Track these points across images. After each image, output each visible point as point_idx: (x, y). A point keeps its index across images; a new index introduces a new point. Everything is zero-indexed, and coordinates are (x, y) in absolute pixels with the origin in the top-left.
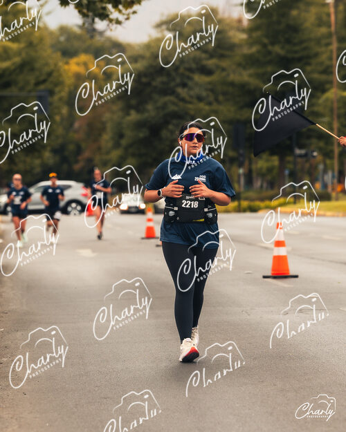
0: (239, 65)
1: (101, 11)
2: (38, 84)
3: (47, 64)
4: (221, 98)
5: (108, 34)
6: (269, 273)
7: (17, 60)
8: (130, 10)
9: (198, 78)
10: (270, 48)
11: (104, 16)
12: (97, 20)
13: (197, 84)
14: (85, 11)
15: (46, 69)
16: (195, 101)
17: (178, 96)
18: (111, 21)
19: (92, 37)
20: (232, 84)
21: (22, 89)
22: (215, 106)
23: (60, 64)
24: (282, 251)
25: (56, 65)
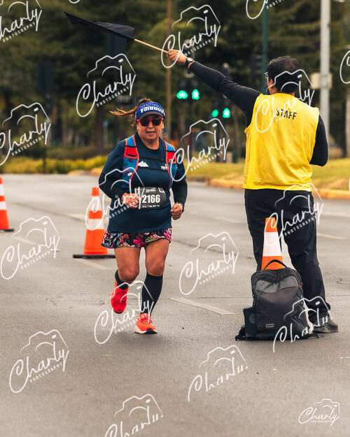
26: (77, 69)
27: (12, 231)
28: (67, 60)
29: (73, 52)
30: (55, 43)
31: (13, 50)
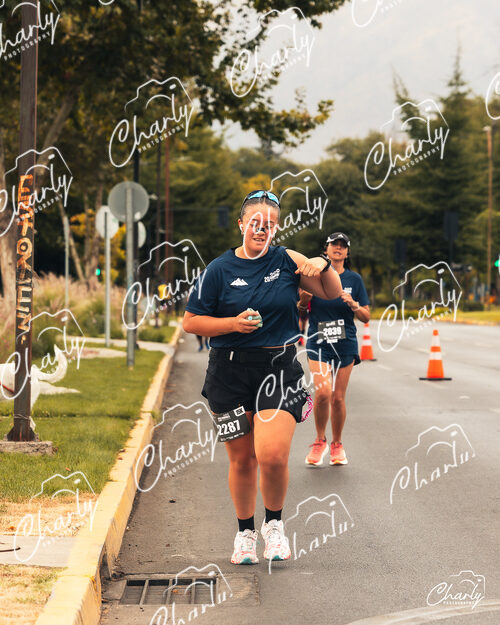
0: (402, 186)
1: (278, 135)
2: (219, 200)
3: (228, 183)
4: (385, 216)
5: (285, 156)
6: (425, 375)
7: (201, 178)
8: (305, 134)
9: (364, 197)
10: (431, 171)
11: (280, 139)
12: (274, 143)
13: (363, 203)
14: (264, 135)
15: (227, 187)
16: (361, 218)
17: (345, 213)
18: (287, 144)
19: (269, 159)
20: (396, 203)
21: (204, 205)
22: (379, 223)
23: (240, 182)
24: (437, 356)
25: (236, 183)
26: (423, 245)
27: (374, 360)
28: (416, 239)
29: (420, 233)
30: (407, 227)
31: (377, 232)
